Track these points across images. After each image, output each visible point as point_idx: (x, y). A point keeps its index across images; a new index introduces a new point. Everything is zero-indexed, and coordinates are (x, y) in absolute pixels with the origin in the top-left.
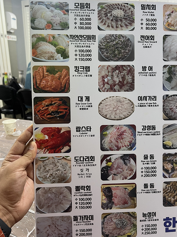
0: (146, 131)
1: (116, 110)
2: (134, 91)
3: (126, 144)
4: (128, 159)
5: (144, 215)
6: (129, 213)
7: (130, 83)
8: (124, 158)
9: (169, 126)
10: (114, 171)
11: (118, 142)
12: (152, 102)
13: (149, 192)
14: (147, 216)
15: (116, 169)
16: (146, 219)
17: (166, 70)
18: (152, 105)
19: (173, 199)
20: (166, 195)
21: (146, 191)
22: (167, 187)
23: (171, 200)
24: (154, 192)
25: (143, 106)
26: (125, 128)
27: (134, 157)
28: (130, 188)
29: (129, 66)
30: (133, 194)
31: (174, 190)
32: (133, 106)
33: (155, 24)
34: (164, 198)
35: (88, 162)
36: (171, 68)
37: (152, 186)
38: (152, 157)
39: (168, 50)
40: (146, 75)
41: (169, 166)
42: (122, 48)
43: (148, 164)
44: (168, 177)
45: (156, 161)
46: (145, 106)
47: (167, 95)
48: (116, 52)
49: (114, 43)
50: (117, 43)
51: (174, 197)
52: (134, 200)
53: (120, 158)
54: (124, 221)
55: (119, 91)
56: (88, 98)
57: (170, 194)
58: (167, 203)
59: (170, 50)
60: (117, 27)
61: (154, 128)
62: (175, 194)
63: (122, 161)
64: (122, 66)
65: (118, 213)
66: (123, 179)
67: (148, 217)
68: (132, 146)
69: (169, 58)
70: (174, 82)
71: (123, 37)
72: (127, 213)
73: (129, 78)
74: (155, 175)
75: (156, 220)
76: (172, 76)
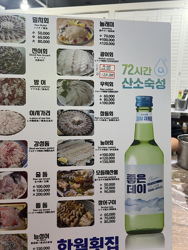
0: (39, 147)
1: (5, 125)
2: (25, 105)
3: (16, 161)
4: (18, 177)
5: (36, 237)
6: (18, 235)
7: (21, 97)
8: (14, 175)
9: (64, 142)
10: (3, 189)
11: (7, 159)
12: (45, 116)
13: (42, 212)
14: (39, 237)
15: (5, 187)
16: (38, 242)
17: (60, 84)
18: (46, 119)
19: (68, 220)
20: (60, 215)
21: (38, 211)
22: (62, 206)
23: (66, 220)
24: (48, 212)
25: (35, 121)
26: (15, 144)
27: (25, 174)
28: (21, 208)
29: (20, 79)
30: (24, 214)
31: (69, 210)
32: (24, 121)
33: (47, 38)
34: (58, 218)
36: (66, 82)
37: (45, 205)
38: (45, 174)
39: (62, 64)
40: (39, 89)
41: (64, 185)
42: (11, 60)
43: (40, 182)
44: (62, 196)
45: (49, 179)
46: (38, 121)
47: (62, 111)
48: (5, 65)
49: (3, 55)
50: (6, 56)
51: (69, 218)
52: (24, 221)
53: (9, 176)
54: (14, 244)
55: (8, 105)
57: (65, 214)
58: (61, 224)
59: (64, 64)
60: (6, 39)
61: (47, 144)
62: (71, 214)
63: (11, 179)
64: (12, 79)
65: (7, 235)
66: (12, 199)
67: (40, 239)
68: (23, 162)
69: (64, 72)
70: (69, 97)
71: (13, 49)
72: (17, 235)
73: (19, 92)
74: (48, 194)
75: (49, 242)
76: (68, 91)
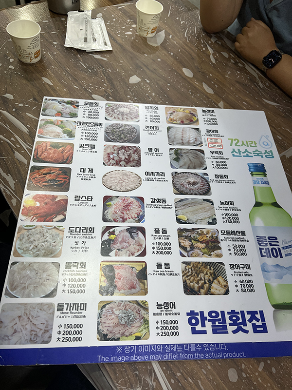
0: (156, 203)
1: (122, 183)
2: (140, 167)
3: (133, 216)
4: (135, 232)
5: (159, 306)
6: (137, 302)
7: (136, 160)
8: (130, 230)
9: (181, 201)
10: (118, 245)
11: (123, 213)
12: (160, 177)
13: (164, 274)
14: (163, 307)
15: (121, 243)
16: (163, 313)
17: (173, 152)
18: (161, 180)
19: (196, 285)
20: (187, 278)
21: (159, 273)
22: (187, 268)
23: (194, 286)
24: (171, 274)
25: (151, 180)
26: (132, 200)
27: (142, 230)
28: (139, 268)
29: (135, 147)
30: (143, 275)
31: (196, 273)
32: (140, 180)
33: (158, 119)
34: (185, 282)
35: (85, 233)
36: (178, 151)
37: (167, 266)
38: (164, 231)
39: (173, 137)
40: (153, 155)
41: (187, 243)
42: (128, 133)
43: (160, 238)
44: (186, 256)
45: (169, 236)
46: (153, 180)
47: (176, 173)
48: (122, 136)
49: (120, 129)
50: (123, 130)
51: (198, 283)
52: (144, 283)
53: (125, 231)
54: (131, 314)
55: (125, 166)
56: (91, 170)
57: (192, 278)
58: (189, 290)
59: (175, 138)
60: (123, 119)
61: (164, 201)
62: (199, 278)
63: (128, 234)
64: (128, 147)
65: (122, 301)
66: (129, 256)
67: (165, 309)
68: (140, 218)
69: (175, 143)
70: (181, 162)
71: (129, 126)
72: (135, 302)
73: (135, 157)
74: (170, 253)
75: (176, 314)
76: (180, 157)
